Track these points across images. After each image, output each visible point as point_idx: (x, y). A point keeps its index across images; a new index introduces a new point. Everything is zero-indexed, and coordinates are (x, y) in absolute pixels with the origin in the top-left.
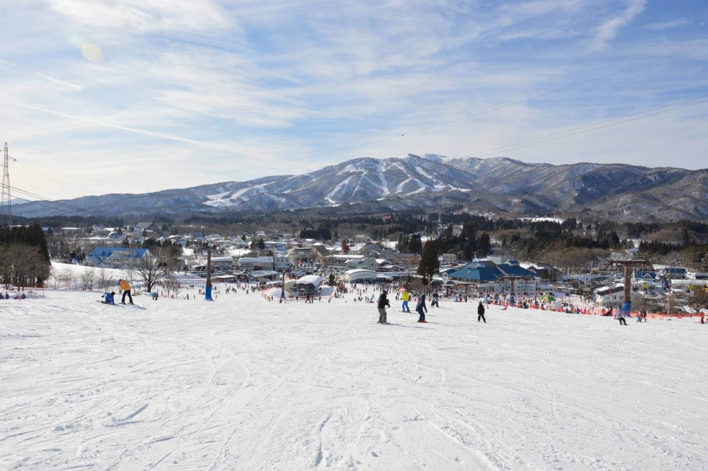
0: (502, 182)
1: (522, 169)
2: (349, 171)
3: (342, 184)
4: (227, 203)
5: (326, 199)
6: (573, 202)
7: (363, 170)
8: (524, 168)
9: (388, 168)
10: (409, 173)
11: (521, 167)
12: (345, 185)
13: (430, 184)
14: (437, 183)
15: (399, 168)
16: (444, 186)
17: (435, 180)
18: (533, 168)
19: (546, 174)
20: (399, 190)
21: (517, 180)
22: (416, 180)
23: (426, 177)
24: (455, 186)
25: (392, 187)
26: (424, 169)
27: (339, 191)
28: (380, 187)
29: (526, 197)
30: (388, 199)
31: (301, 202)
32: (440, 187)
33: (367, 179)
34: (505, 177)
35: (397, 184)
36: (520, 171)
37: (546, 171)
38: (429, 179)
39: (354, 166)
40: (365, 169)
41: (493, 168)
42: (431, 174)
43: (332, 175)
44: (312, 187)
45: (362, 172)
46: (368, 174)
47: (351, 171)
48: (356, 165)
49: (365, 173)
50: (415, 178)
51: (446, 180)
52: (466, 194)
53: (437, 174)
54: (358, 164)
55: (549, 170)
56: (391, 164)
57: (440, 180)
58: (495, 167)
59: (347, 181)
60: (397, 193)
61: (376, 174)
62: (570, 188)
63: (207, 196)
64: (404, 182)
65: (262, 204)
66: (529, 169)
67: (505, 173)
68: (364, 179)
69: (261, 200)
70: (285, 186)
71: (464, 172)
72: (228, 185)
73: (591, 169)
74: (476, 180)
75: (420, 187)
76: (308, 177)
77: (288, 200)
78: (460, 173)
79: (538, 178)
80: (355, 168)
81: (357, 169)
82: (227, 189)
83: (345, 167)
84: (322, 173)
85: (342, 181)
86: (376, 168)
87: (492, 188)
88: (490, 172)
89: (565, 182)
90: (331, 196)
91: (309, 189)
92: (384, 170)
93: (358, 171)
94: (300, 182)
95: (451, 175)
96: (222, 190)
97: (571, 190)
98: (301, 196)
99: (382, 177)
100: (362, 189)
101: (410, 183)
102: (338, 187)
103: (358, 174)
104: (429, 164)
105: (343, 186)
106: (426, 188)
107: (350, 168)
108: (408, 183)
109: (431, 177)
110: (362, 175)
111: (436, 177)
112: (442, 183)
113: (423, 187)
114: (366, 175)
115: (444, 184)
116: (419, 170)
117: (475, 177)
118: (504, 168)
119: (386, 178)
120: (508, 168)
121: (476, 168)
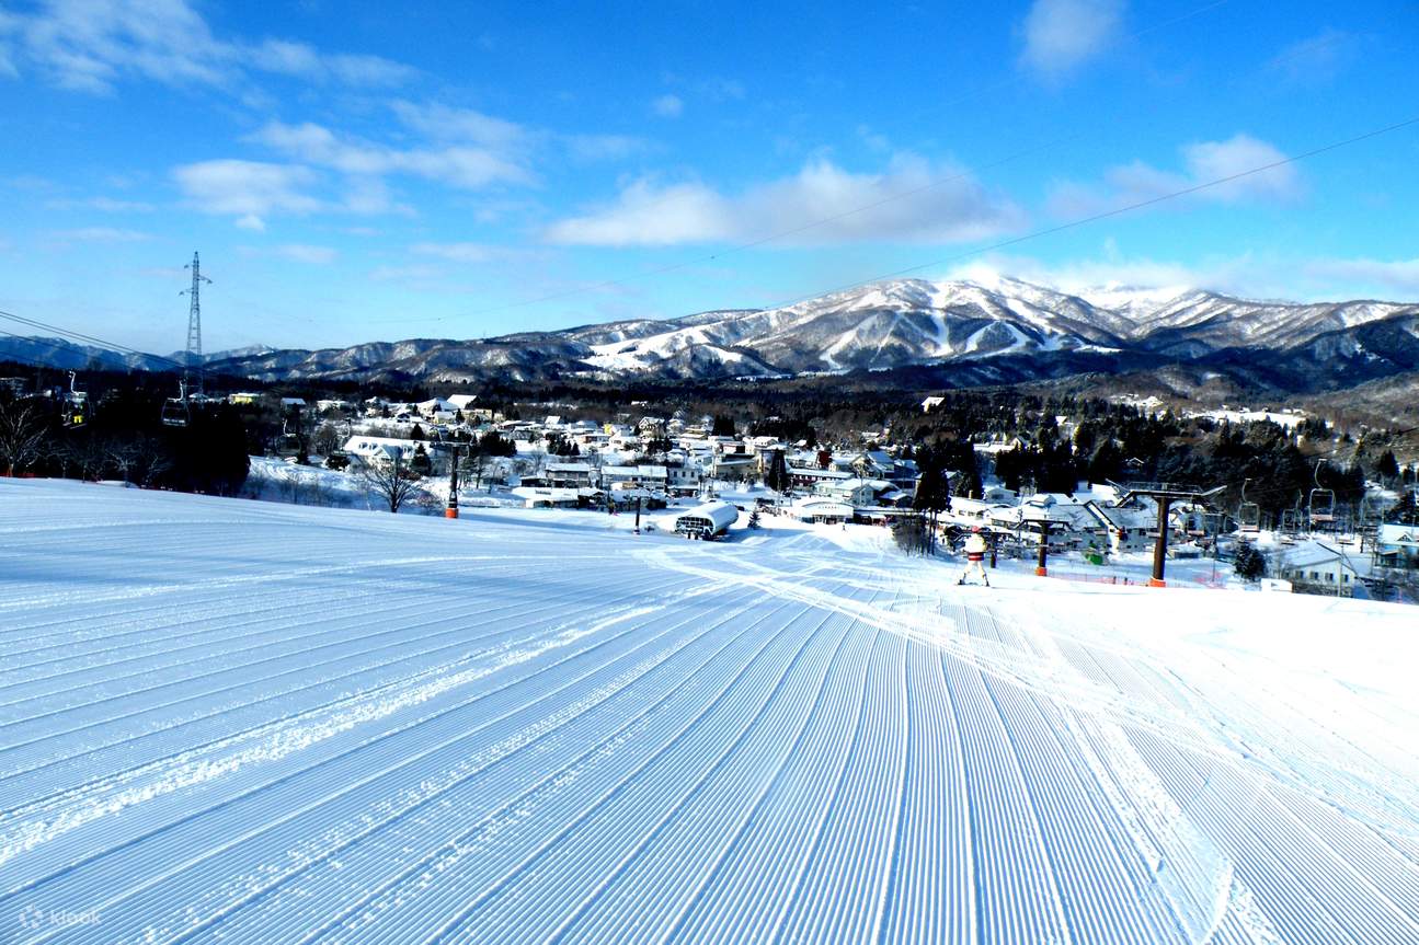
2: (871, 305)
3: (857, 328)
4: (630, 363)
5: (822, 358)
7: (901, 303)
8: (1235, 308)
9: (953, 300)
10: (997, 313)
11: (1230, 306)
12: (863, 331)
13: (1036, 335)
14: (1053, 334)
15: (975, 300)
16: (1066, 341)
17: (1048, 328)
18: (1255, 309)
19: (1281, 323)
20: (972, 345)
22: (1009, 326)
23: (1028, 322)
24: (1088, 343)
25: (959, 340)
26: (1028, 305)
27: (850, 345)
28: (934, 338)
30: (948, 363)
31: (772, 363)
32: (1057, 343)
33: (908, 321)
34: (1194, 326)
35: (968, 335)
36: (1227, 314)
37: (1283, 315)
38: (1035, 326)
39: (884, 293)
40: (905, 300)
41: (1170, 305)
42: (1039, 316)
43: (839, 312)
44: (795, 336)
45: (898, 308)
46: (911, 311)
47: (876, 305)
49: (905, 309)
50: (1008, 321)
51: (1070, 327)
52: (1110, 359)
53: (1051, 316)
54: (892, 290)
55: (1287, 313)
56: (958, 292)
57: (1060, 327)
58: (1175, 304)
59: (866, 325)
60: (967, 351)
61: (927, 312)
62: (1329, 354)
63: (592, 348)
64: (984, 329)
65: (695, 365)
66: (1244, 311)
67: (1196, 318)
68: (903, 321)
69: (694, 358)
70: (743, 332)
71: (1109, 312)
72: (632, 327)
73: (1378, 314)
74: (1132, 329)
75: (1015, 341)
76: (790, 314)
77: (747, 359)
78: (1100, 314)
79: (1265, 330)
80: (886, 299)
81: (887, 301)
82: (629, 335)
83: (863, 296)
84: (819, 308)
85: (857, 324)
86: (929, 299)
87: (1165, 347)
88: (1163, 315)
89: (1320, 342)
90: (833, 353)
91: (790, 338)
92: (943, 305)
93: (890, 304)
94: (774, 323)
95: (1081, 319)
96: (621, 335)
97: (1330, 358)
98: (773, 351)
99: (940, 318)
100: (896, 342)
101: (996, 332)
102: (849, 336)
103: (890, 311)
104: (1038, 293)
105: (859, 333)
106: (1028, 344)
107: (874, 299)
108: (990, 333)
109: (1039, 321)
110: (898, 313)
111: (1051, 322)
112: (1061, 333)
113: (1022, 341)
114: (907, 313)
115: (1066, 336)
116: (1016, 306)
117: (1132, 323)
118: (1192, 307)
119: (947, 321)
120: (1201, 309)
121: (1135, 305)
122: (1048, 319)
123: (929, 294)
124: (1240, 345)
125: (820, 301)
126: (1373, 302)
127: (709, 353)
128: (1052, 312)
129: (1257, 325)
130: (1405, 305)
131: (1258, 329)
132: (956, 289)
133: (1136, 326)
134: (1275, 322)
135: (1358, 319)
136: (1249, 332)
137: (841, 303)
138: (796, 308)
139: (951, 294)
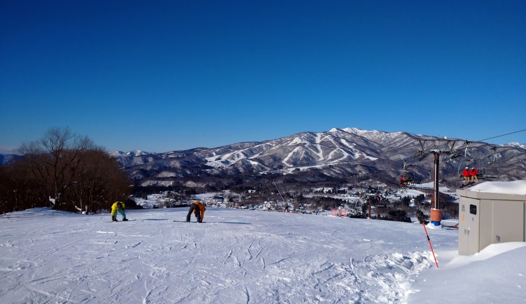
0: (399, 152)
1: (414, 142)
2: (296, 143)
3: (293, 152)
4: (220, 164)
5: (283, 162)
7: (306, 142)
9: (322, 140)
10: (337, 145)
13: (350, 152)
14: (356, 152)
15: (330, 140)
16: (360, 155)
17: (354, 149)
20: (330, 157)
21: (410, 151)
22: (341, 150)
23: (347, 147)
24: (367, 155)
25: (326, 156)
26: (347, 141)
27: (291, 157)
32: (357, 155)
34: (402, 147)
35: (328, 154)
36: (412, 143)
38: (350, 149)
39: (300, 138)
40: (307, 140)
41: (394, 139)
42: (351, 145)
43: (286, 145)
44: (273, 154)
45: (305, 144)
46: (310, 145)
47: (298, 143)
49: (307, 144)
50: (341, 148)
51: (362, 149)
54: (303, 137)
56: (324, 137)
57: (358, 149)
58: (396, 139)
59: (296, 150)
60: (329, 159)
61: (315, 145)
63: (206, 159)
64: (333, 151)
65: (244, 166)
67: (403, 144)
68: (308, 149)
69: (243, 164)
70: (255, 152)
71: (374, 142)
72: (218, 150)
75: (344, 156)
77: (260, 164)
78: (371, 143)
80: (301, 140)
82: (217, 154)
83: (294, 139)
84: (279, 143)
85: (293, 150)
86: (314, 139)
87: (392, 156)
88: (392, 143)
90: (287, 161)
91: (271, 155)
92: (320, 142)
93: (303, 142)
95: (365, 145)
96: (214, 154)
98: (266, 160)
99: (319, 147)
100: (306, 156)
101: (337, 152)
102: (290, 154)
103: (303, 145)
104: (350, 136)
105: (294, 153)
106: (348, 156)
107: (297, 140)
108: (336, 152)
109: (351, 147)
110: (306, 146)
111: (355, 147)
112: (358, 151)
113: (346, 155)
114: (308, 146)
115: (360, 153)
116: (343, 141)
117: (382, 146)
118: (402, 140)
119: (322, 148)
120: (405, 140)
121: (383, 139)
122: (354, 146)
123: (314, 137)
125: (279, 140)
127: (247, 162)
128: (355, 143)
132: (323, 135)
133: (383, 147)
137: (286, 142)
138: (271, 143)
139: (322, 137)
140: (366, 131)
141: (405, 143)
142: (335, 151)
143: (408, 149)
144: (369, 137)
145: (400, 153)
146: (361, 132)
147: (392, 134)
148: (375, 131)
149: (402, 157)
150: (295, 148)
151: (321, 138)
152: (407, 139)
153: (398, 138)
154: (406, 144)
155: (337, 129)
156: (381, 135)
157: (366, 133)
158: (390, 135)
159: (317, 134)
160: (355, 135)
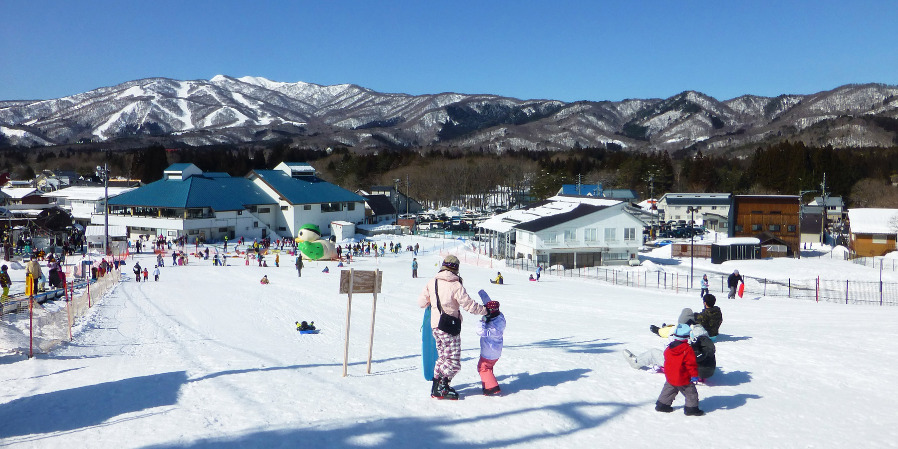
0: (349, 115)
2: (132, 95)
3: (121, 112)
5: (94, 133)
6: (436, 139)
7: (155, 95)
8: (377, 98)
9: (193, 92)
10: (224, 101)
11: (374, 97)
12: (126, 114)
13: (252, 115)
14: (263, 115)
15: (209, 93)
16: (273, 119)
17: (259, 112)
18: (388, 98)
19: (404, 107)
20: (208, 122)
21: (368, 113)
22: (233, 109)
23: (247, 107)
24: (286, 119)
25: (198, 120)
26: (245, 96)
27: (116, 124)
28: (180, 118)
29: (378, 131)
30: (191, 134)
32: (265, 121)
33: (160, 106)
34: (353, 108)
35: (204, 115)
36: (371, 101)
37: (404, 102)
38: (251, 110)
39: (141, 88)
40: (158, 93)
41: (337, 97)
42: (254, 103)
43: (107, 100)
44: (71, 118)
45: (153, 97)
46: (163, 100)
47: (136, 96)
48: (144, 87)
49: (157, 98)
50: (232, 107)
51: (275, 110)
52: (301, 129)
53: (262, 103)
54: (148, 86)
55: (406, 101)
56: (197, 88)
57: (267, 110)
58: (340, 96)
59: (128, 109)
60: (205, 126)
61: (174, 101)
62: (432, 122)
64: (216, 112)
66: (382, 99)
67: (353, 104)
68: (156, 106)
70: (28, 116)
71: (300, 101)
73: (457, 99)
74: (316, 112)
75: (237, 120)
76: (68, 102)
77: (29, 135)
78: (294, 102)
79: (394, 110)
80: (143, 92)
81: (145, 93)
83: (126, 89)
84: (91, 98)
85: (121, 109)
86: (175, 92)
87: (336, 122)
88: (334, 103)
89: (426, 115)
90: (103, 130)
91: (67, 119)
92: (187, 96)
93: (146, 95)
94: (54, 109)
95: (282, 105)
97: (433, 125)
98: (53, 129)
99: (183, 105)
100: (152, 121)
101: (224, 114)
102: (115, 117)
103: (147, 100)
104: (252, 90)
105: (123, 115)
106: (247, 121)
107: (135, 91)
108: (220, 114)
109: (254, 107)
110: (153, 101)
111: (262, 107)
112: (269, 115)
113: (242, 119)
114: (158, 101)
115: (272, 116)
116: (238, 97)
117: (315, 109)
118: (351, 97)
119: (190, 106)
120: (356, 98)
121: (316, 96)
122: (259, 105)
123: (175, 89)
124: (380, 119)
125: (92, 92)
126: (452, 93)
128: (262, 101)
129: (389, 108)
130: (469, 95)
131: (390, 110)
132: (196, 86)
133: (318, 109)
134: (401, 106)
135: (445, 103)
136: (386, 112)
137: (109, 94)
138: (72, 98)
139: (192, 89)
140: (283, 84)
141: (356, 102)
142: (220, 111)
143: (363, 111)
144: (290, 94)
145: (350, 117)
146: (272, 85)
147: (331, 88)
148: (300, 82)
149: (354, 123)
150: (126, 105)
151: (189, 91)
152: (360, 96)
153: (343, 95)
154: (358, 104)
155: (225, 76)
156: (313, 90)
157: (283, 86)
158: (328, 90)
159: (182, 84)
160: (262, 89)
